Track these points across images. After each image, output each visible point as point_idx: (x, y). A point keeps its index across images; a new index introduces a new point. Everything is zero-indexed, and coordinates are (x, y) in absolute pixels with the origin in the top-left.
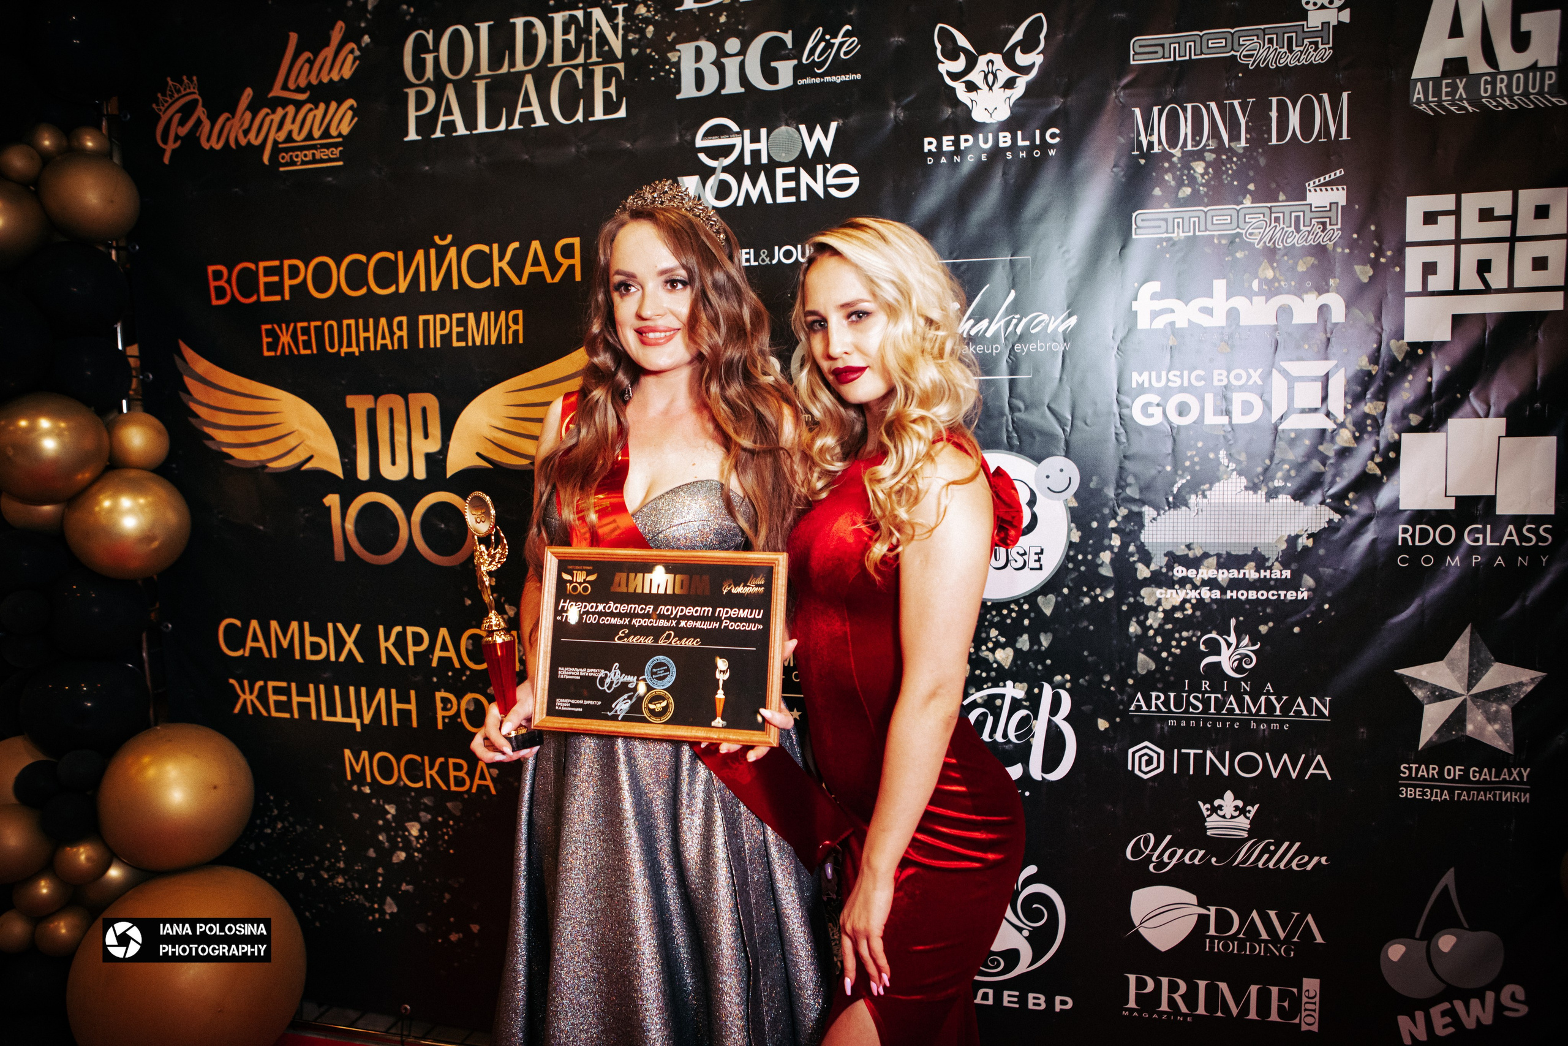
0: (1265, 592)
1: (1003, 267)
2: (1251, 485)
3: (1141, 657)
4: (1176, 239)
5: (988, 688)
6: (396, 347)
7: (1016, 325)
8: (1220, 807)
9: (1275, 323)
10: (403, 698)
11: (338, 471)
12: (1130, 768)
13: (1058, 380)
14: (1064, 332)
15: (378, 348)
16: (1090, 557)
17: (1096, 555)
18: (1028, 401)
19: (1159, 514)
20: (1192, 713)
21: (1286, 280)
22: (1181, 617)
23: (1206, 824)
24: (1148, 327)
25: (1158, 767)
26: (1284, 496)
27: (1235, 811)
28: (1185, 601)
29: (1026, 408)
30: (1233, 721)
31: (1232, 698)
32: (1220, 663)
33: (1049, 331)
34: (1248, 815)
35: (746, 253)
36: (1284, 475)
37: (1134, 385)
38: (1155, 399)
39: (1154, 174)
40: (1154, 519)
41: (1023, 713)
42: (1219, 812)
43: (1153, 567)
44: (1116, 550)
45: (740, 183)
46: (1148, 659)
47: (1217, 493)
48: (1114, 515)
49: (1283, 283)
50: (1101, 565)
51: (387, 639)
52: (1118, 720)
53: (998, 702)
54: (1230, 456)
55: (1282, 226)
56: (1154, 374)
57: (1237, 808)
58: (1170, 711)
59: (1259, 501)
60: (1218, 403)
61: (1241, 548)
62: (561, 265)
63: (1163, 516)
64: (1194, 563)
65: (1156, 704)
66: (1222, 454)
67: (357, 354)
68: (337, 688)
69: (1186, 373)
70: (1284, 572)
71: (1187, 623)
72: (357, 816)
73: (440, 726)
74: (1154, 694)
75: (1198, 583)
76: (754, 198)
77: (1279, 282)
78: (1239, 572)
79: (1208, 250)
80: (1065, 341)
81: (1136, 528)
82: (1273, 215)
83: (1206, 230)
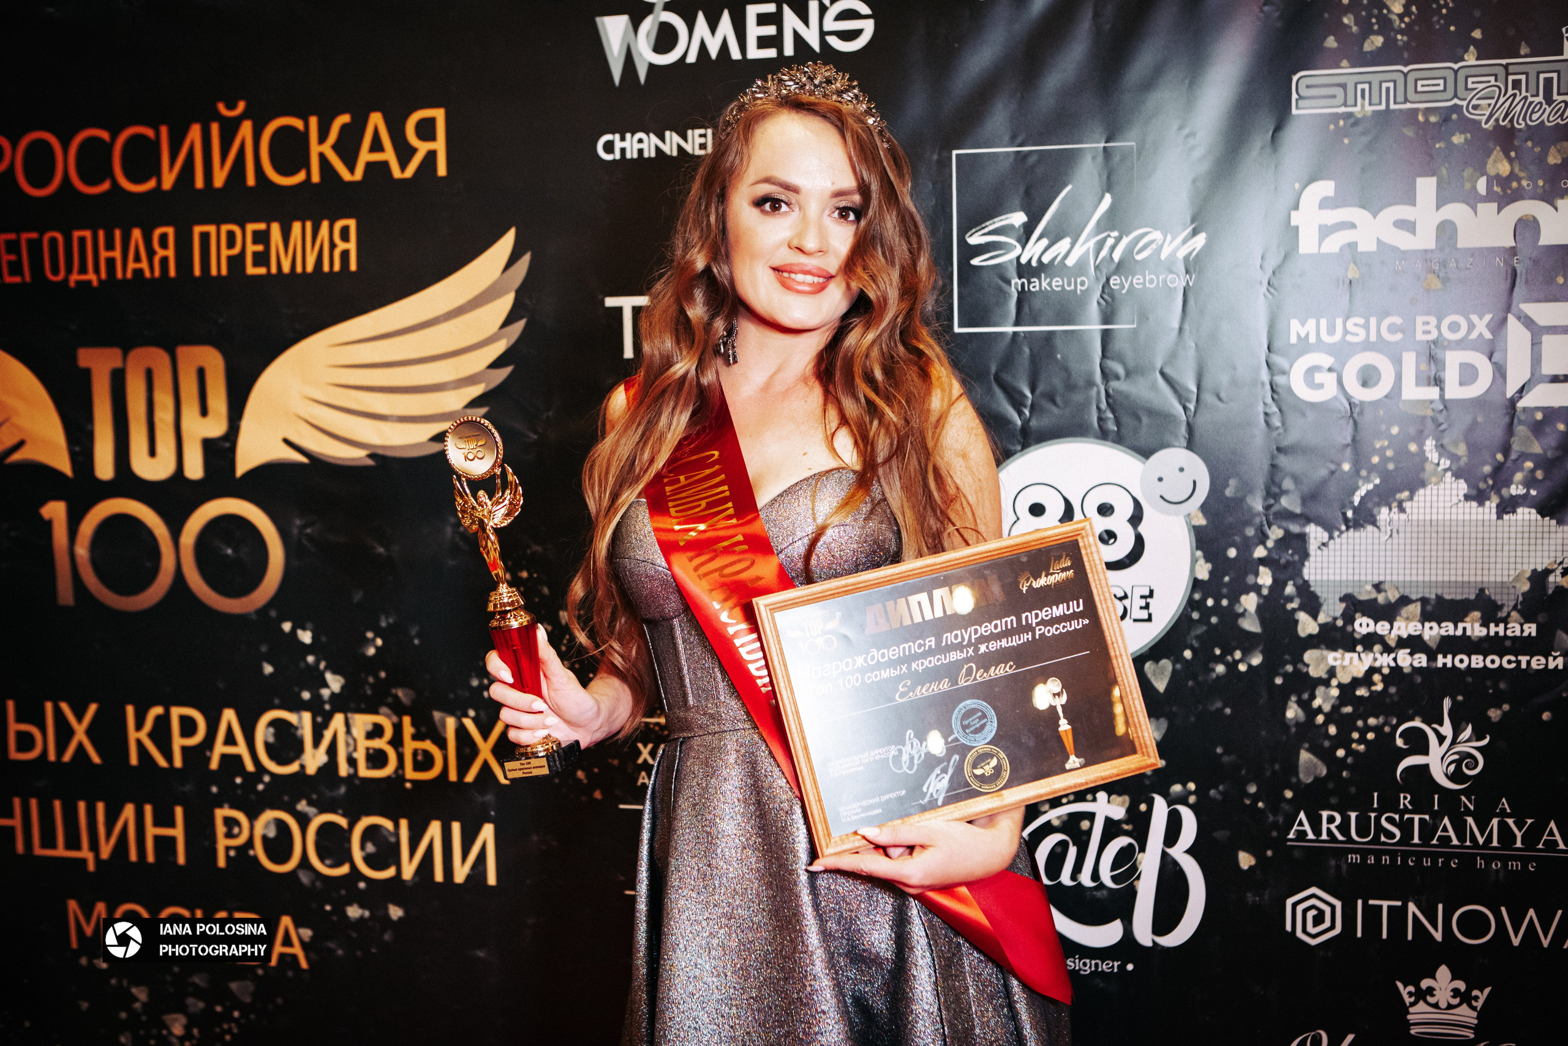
0: (1497, 659)
1: (1094, 158)
2: (1474, 492)
3: (1305, 756)
4: (1359, 116)
5: (1069, 802)
6: (157, 273)
7: (1113, 248)
8: (1430, 991)
9: (1514, 244)
10: (164, 819)
11: (64, 465)
12: (1289, 928)
13: (1175, 332)
14: (1186, 259)
15: (129, 275)
16: (1225, 602)
17: (1235, 599)
18: (1131, 364)
19: (1331, 537)
20: (1384, 843)
21: (1530, 178)
22: (1367, 694)
23: (1409, 1017)
24: (1315, 250)
25: (1333, 927)
26: (1527, 510)
27: (1454, 997)
28: (1372, 670)
29: (1128, 374)
30: (1449, 857)
31: (1446, 821)
32: (1427, 766)
33: (1163, 256)
34: (1474, 1003)
35: (701, 136)
36: (1525, 477)
37: (1293, 340)
38: (1326, 361)
39: (1326, 15)
40: (1324, 544)
41: (1122, 841)
42: (1429, 999)
43: (1322, 618)
44: (1265, 592)
45: (691, 27)
46: (1315, 759)
47: (1422, 504)
48: (1262, 538)
49: (1524, 183)
50: (1243, 615)
51: (139, 726)
52: (1269, 853)
53: (1085, 825)
54: (1441, 448)
55: (1524, 94)
56: (1323, 323)
57: (1456, 992)
58: (1350, 840)
59: (1487, 517)
60: (1424, 367)
61: (1459, 590)
62: (414, 151)
63: (1338, 540)
64: (1387, 612)
65: (1329, 830)
66: (1430, 444)
67: (95, 283)
68: (57, 804)
69: (1373, 321)
70: (1526, 626)
71: (1375, 704)
72: (85, 1005)
73: (222, 862)
74: (1325, 814)
75: (1392, 644)
76: (714, 52)
77: (1519, 180)
78: (1456, 627)
79: (1409, 132)
80: (1187, 272)
81: (1296, 558)
82: (1511, 78)
83: (1406, 101)
